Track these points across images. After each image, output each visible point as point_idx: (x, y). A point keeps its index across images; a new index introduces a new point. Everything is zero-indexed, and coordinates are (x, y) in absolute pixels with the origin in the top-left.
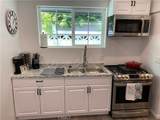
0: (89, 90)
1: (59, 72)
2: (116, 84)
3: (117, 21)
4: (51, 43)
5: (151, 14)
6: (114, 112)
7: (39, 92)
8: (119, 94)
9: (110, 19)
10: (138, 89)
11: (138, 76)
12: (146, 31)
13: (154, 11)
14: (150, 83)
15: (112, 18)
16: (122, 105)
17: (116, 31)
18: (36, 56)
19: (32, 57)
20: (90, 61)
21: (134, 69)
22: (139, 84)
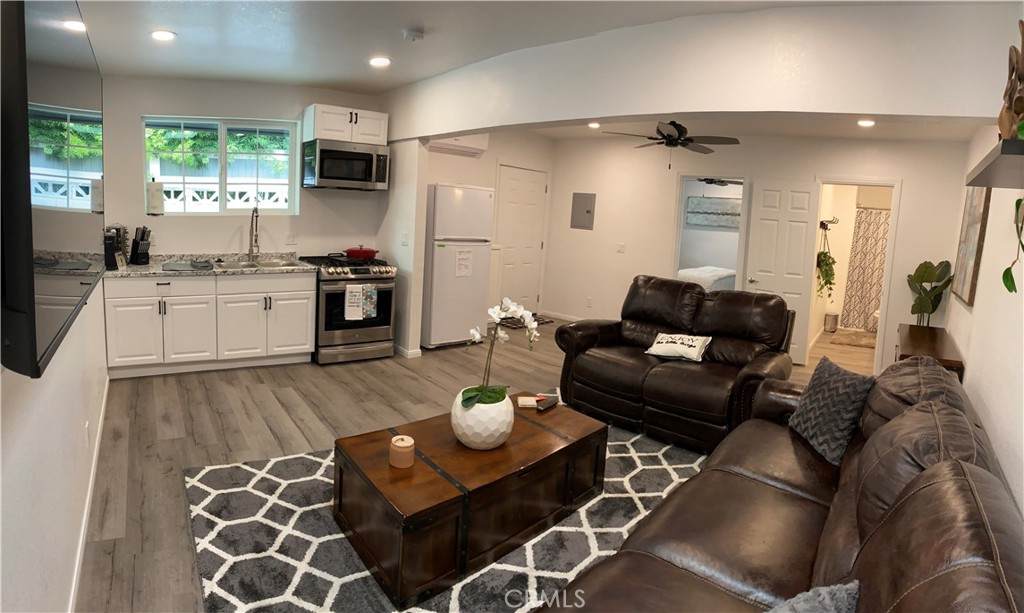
0: (268, 304)
1: (202, 267)
2: (325, 288)
3: (323, 152)
4: (171, 206)
5: (390, 143)
6: (323, 351)
7: (162, 308)
8: (331, 308)
9: (308, 147)
10: (368, 297)
11: (368, 272)
12: (381, 179)
13: (395, 137)
14: (392, 285)
15: (312, 144)
16: (338, 333)
17: (322, 176)
18: (143, 234)
19: (131, 236)
20: (265, 247)
21: (361, 260)
22: (370, 287)
